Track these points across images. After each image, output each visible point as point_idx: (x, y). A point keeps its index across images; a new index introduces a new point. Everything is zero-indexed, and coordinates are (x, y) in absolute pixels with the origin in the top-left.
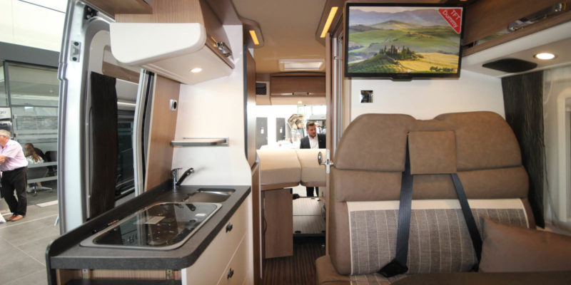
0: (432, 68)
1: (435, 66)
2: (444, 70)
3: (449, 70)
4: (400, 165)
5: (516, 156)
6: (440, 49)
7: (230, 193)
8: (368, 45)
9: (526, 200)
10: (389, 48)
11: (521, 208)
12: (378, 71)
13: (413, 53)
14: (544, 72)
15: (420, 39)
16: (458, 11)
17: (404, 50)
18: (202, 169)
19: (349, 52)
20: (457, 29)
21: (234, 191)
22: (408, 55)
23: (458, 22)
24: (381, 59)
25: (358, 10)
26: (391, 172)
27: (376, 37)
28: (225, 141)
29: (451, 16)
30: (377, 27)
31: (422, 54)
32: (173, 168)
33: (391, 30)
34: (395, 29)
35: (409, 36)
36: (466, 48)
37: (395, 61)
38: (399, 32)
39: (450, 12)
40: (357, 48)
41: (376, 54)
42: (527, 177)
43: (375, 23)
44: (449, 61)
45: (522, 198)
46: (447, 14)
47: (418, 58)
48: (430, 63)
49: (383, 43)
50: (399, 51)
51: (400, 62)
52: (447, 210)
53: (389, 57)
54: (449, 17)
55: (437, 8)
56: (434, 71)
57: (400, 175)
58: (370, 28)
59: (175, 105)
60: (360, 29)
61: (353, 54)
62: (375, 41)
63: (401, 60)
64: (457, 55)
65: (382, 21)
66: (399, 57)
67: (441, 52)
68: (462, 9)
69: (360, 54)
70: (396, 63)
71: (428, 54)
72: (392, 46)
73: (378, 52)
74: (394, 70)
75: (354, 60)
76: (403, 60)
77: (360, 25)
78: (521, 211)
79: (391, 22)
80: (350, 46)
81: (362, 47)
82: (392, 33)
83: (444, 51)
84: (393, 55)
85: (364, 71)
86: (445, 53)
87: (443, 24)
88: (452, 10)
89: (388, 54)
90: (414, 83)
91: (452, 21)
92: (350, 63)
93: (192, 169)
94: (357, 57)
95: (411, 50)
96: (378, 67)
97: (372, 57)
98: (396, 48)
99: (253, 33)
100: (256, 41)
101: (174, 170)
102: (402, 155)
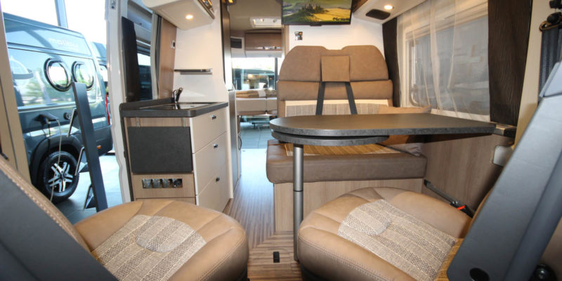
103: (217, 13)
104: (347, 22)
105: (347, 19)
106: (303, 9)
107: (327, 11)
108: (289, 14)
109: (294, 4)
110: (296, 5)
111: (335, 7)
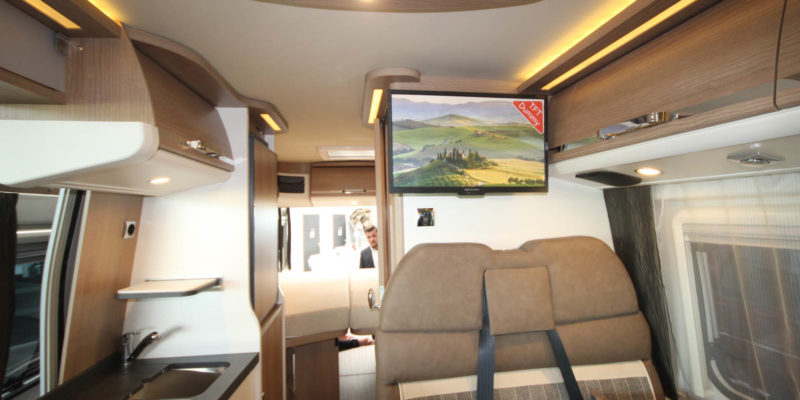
0: (510, 180)
1: (515, 177)
2: (527, 182)
3: (533, 182)
4: (474, 320)
5: (630, 299)
6: (520, 154)
7: (221, 369)
8: (421, 148)
9: (650, 362)
10: (450, 152)
11: (643, 375)
12: (436, 184)
13: (483, 159)
14: (653, 188)
15: (492, 140)
16: (539, 104)
17: (471, 156)
18: (177, 329)
19: (394, 157)
20: (539, 127)
21: (227, 365)
22: (477, 162)
23: (539, 118)
24: (440, 167)
25: (404, 100)
26: (463, 331)
27: (431, 137)
28: (218, 282)
29: (530, 110)
30: (433, 123)
31: (496, 161)
32: (124, 333)
33: (452, 127)
34: (456, 126)
35: (477, 135)
36: (553, 152)
37: (460, 170)
38: (463, 130)
39: (528, 105)
40: (405, 151)
41: (432, 160)
42: (647, 328)
43: (429, 117)
44: (533, 170)
45: (643, 360)
46: (524, 108)
47: (491, 166)
48: (508, 172)
49: (442, 146)
50: (465, 157)
51: (468, 171)
52: (545, 386)
53: (451, 165)
54: (527, 112)
55: (512, 100)
56: (513, 184)
57: (476, 335)
58: (423, 125)
59: (132, 229)
60: (408, 125)
61: (399, 160)
62: (430, 142)
63: (467, 168)
64: (541, 161)
65: (437, 115)
66: (465, 164)
67: (520, 158)
68: (543, 101)
69: (409, 160)
70: (461, 173)
71: (504, 160)
72: (454, 150)
73: (435, 157)
74: (459, 183)
75: (401, 169)
76: (472, 168)
77: (408, 121)
78: (645, 379)
79: (451, 116)
80: (395, 148)
81: (411, 150)
82: (453, 132)
83: (525, 156)
84: (455, 162)
85: (416, 184)
86: (527, 159)
87: (521, 120)
88: (531, 103)
89: (450, 160)
90: (488, 200)
91: (532, 117)
92: (396, 173)
93: (155, 333)
94: (406, 164)
95: (481, 155)
96: (436, 179)
97: (427, 164)
98: (460, 152)
99: (266, 117)
100: (275, 127)
101: (125, 336)
102: (477, 305)
103: (240, 160)
104: (540, 188)
105: (539, 182)
106: (440, 158)
107: (495, 164)
108: (409, 169)
109: (418, 148)
110: (424, 149)
111: (510, 157)
